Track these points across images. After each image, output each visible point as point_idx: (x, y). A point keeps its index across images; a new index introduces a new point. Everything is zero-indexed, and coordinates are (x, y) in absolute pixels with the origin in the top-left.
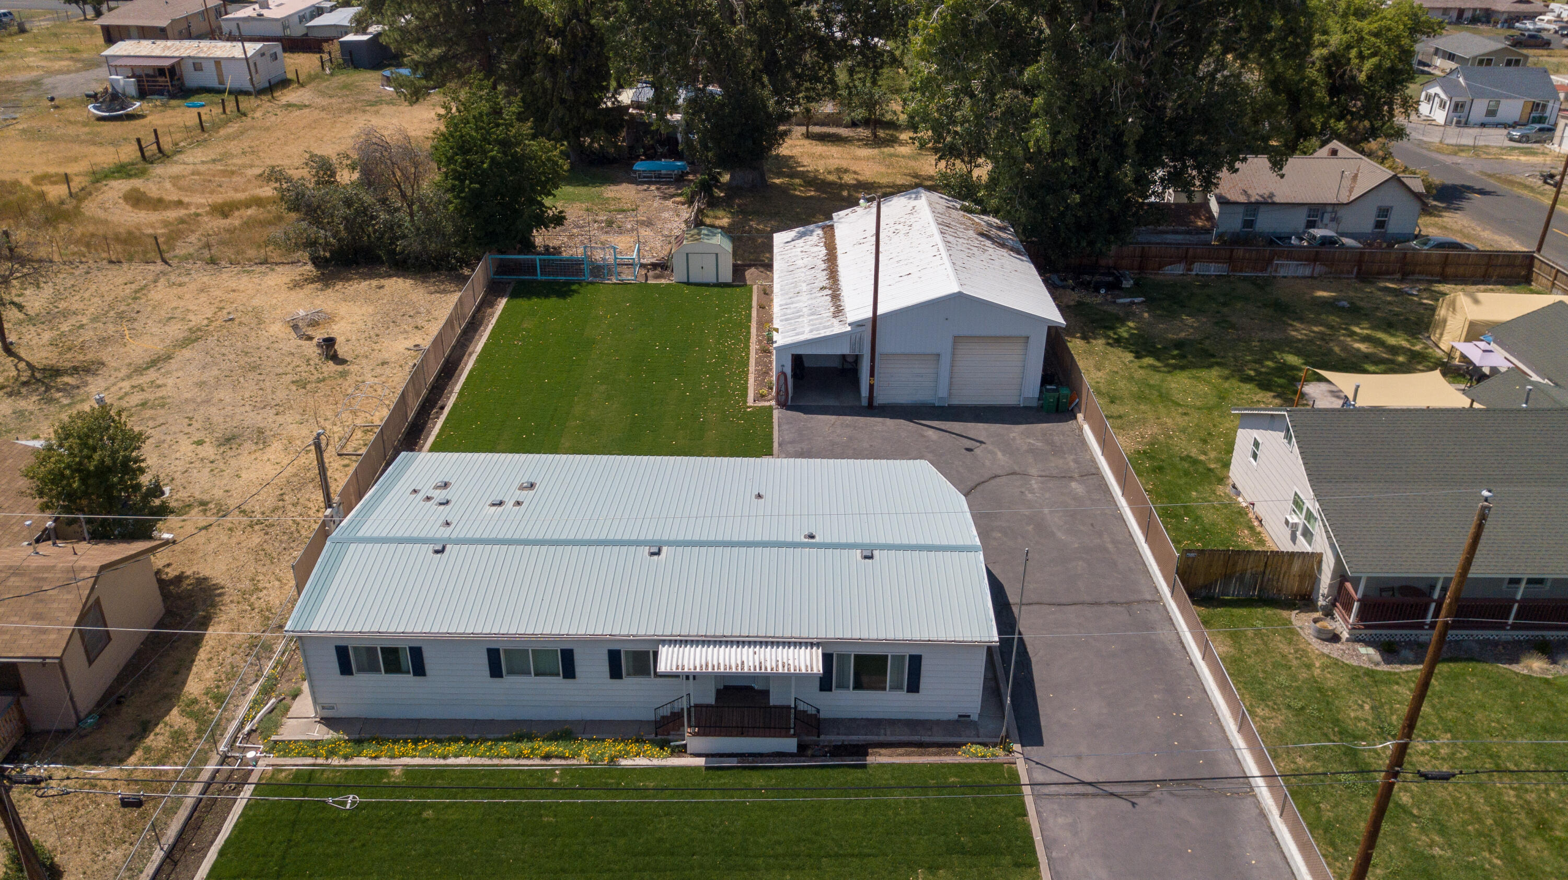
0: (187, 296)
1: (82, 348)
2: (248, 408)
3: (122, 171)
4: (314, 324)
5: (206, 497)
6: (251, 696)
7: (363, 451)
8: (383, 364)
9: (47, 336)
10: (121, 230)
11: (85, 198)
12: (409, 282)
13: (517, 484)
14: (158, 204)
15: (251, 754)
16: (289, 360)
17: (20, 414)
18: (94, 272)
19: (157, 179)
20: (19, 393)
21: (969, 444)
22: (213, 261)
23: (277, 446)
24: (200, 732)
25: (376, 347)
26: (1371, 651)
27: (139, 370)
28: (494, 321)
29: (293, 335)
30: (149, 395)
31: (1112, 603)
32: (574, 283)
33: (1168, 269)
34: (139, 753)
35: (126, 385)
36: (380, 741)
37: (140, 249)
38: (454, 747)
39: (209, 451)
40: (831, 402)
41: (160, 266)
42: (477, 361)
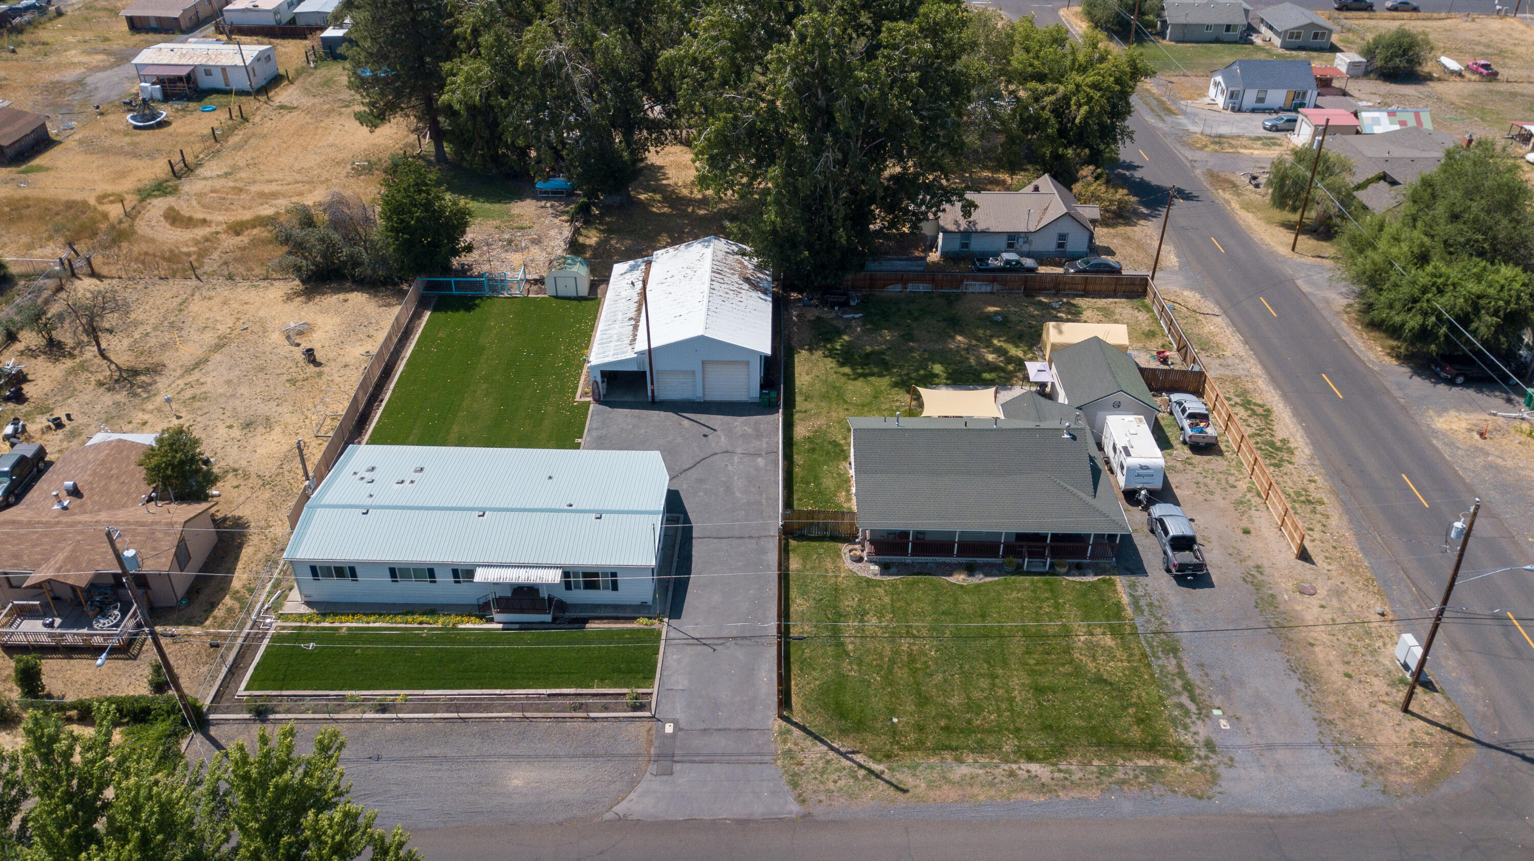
0: (215, 308)
1: (150, 352)
2: (259, 401)
3: (160, 189)
4: (300, 333)
5: (236, 466)
6: (267, 589)
7: (331, 434)
8: (346, 366)
9: (126, 342)
10: (165, 248)
11: (136, 216)
12: (366, 296)
13: (413, 469)
14: (189, 223)
15: (268, 621)
16: (284, 362)
17: (117, 404)
18: (150, 287)
19: (186, 197)
20: (114, 389)
21: (706, 431)
22: (230, 277)
23: (278, 429)
24: (242, 608)
25: (342, 352)
26: (877, 568)
27: (189, 371)
28: (420, 331)
29: (286, 343)
30: (197, 391)
31: (750, 537)
32: (477, 298)
33: (890, 288)
34: (210, 619)
35: (181, 382)
36: (335, 615)
37: (180, 266)
38: (373, 618)
39: (236, 433)
40: (629, 398)
41: (194, 282)
42: (406, 365)
